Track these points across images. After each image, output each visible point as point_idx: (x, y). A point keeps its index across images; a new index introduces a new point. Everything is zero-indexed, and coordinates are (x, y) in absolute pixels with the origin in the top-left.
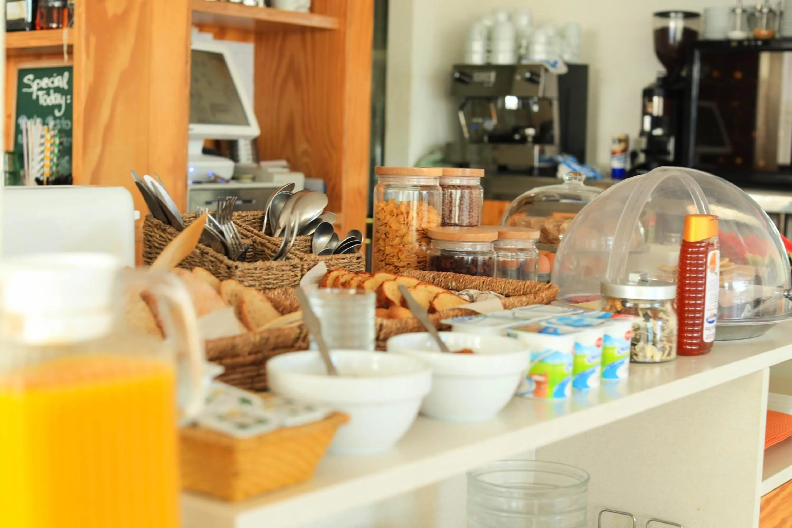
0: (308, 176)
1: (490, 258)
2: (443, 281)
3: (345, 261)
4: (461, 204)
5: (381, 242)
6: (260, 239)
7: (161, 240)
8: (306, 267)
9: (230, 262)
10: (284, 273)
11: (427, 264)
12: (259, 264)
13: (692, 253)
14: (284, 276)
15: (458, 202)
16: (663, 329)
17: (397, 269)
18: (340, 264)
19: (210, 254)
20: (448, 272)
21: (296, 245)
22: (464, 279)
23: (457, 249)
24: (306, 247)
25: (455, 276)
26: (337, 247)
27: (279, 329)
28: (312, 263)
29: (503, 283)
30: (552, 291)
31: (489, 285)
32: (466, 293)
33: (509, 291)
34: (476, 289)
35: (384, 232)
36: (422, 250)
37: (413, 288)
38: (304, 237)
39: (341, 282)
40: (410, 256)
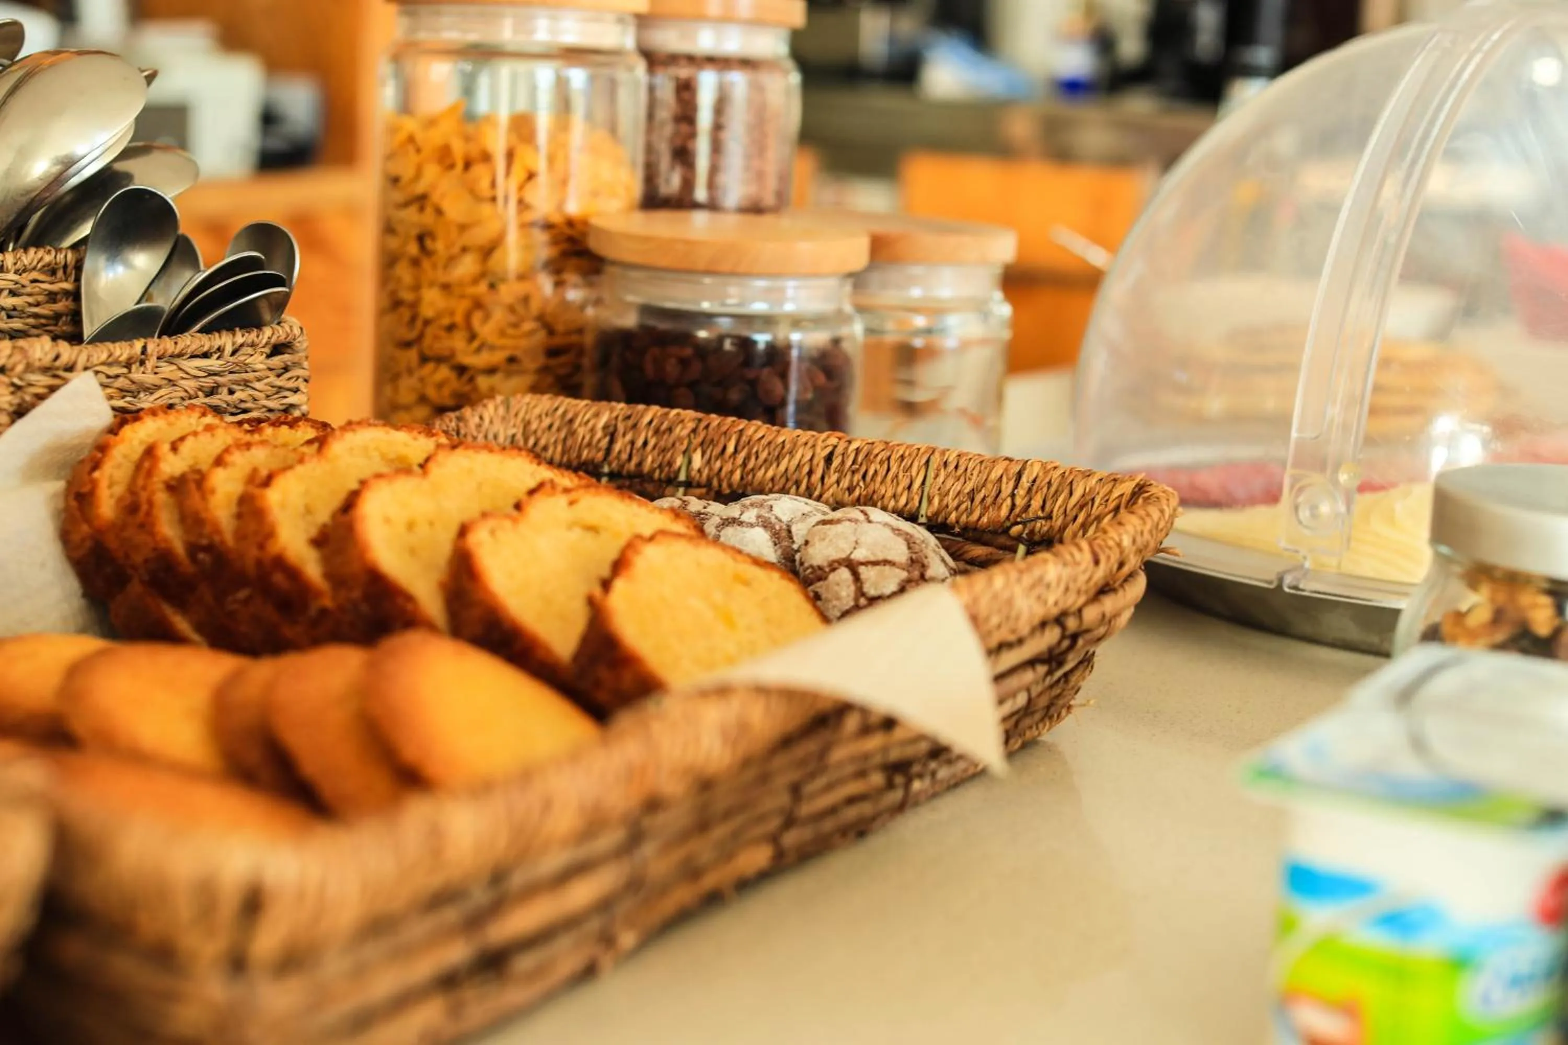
1: (836, 342)
2: (649, 447)
3: (213, 363)
4: (718, 127)
11: (586, 362)
17: (465, 378)
18: (183, 378)
20: (674, 406)
22: (744, 439)
23: (706, 306)
24: (52, 297)
25: (703, 425)
26: (180, 300)
28: (41, 380)
29: (916, 464)
30: (1156, 514)
31: (853, 472)
32: (758, 517)
33: (945, 502)
34: (797, 494)
35: (414, 232)
36: (565, 305)
37: (508, 516)
38: (41, 253)
39: (165, 477)
40: (515, 326)
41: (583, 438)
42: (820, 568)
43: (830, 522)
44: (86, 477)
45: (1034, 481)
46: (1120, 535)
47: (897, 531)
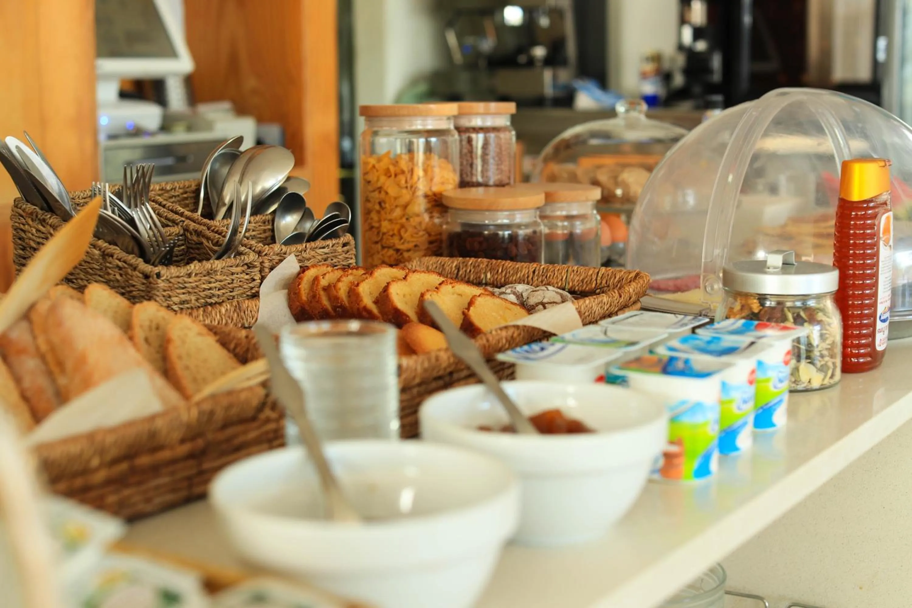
0: (260, 120)
1: (535, 232)
2: (472, 272)
3: (326, 250)
4: (484, 154)
5: (374, 216)
6: (195, 224)
7: (39, 237)
8: (267, 264)
9: (148, 268)
10: (233, 277)
11: (444, 245)
12: (194, 267)
13: (857, 218)
14: (235, 281)
15: (479, 152)
16: (822, 337)
17: (399, 254)
18: (318, 256)
19: (115, 256)
20: (479, 258)
21: (249, 230)
22: (505, 267)
23: (487, 222)
24: (265, 231)
25: (490, 263)
26: (312, 230)
27: (230, 393)
28: (278, 258)
29: (563, 272)
30: (642, 282)
31: (543, 276)
32: (512, 291)
33: (574, 283)
34: (524, 283)
35: (377, 201)
36: (434, 225)
37: (434, 291)
38: (261, 216)
39: (322, 287)
40: (417, 234)
41: (448, 270)
42: (533, 305)
43: (535, 291)
44: (297, 288)
45: (603, 275)
46: (629, 289)
47: (557, 293)
